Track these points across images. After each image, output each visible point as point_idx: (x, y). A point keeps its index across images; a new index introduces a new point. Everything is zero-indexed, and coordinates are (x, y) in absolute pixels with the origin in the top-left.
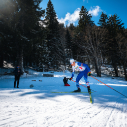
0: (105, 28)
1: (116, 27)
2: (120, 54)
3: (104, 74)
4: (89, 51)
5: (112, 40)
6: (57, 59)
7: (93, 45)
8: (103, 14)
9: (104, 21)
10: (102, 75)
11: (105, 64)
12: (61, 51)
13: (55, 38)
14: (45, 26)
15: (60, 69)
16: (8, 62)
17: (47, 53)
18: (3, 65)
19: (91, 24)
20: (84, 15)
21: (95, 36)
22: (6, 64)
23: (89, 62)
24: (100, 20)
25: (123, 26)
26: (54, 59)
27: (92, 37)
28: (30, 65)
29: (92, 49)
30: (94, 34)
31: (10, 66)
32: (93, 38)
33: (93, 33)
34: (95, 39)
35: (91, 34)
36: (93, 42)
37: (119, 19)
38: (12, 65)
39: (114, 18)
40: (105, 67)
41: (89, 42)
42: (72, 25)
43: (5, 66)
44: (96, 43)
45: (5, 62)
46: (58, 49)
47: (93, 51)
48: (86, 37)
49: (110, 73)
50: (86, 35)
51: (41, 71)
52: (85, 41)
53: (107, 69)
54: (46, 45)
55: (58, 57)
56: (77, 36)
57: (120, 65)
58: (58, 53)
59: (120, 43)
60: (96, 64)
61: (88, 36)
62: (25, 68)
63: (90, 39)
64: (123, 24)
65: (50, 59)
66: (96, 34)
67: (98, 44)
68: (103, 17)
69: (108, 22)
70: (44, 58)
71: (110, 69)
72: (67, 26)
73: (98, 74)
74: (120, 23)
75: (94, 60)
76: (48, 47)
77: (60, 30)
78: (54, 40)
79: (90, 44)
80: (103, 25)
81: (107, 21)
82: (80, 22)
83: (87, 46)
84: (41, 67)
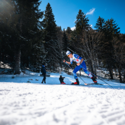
0: (101, 32)
1: (112, 31)
2: (116, 57)
3: (99, 77)
4: (85, 54)
5: (108, 43)
6: (54, 61)
7: (90, 48)
8: (100, 18)
9: (101, 25)
11: (101, 67)
12: (58, 53)
13: (52, 40)
14: (43, 28)
15: (56, 71)
16: (5, 63)
17: (45, 54)
19: (87, 28)
20: (81, 19)
21: (91, 39)
22: (3, 64)
24: (97, 24)
25: (118, 30)
26: (51, 61)
27: (88, 40)
28: (27, 66)
29: (88, 52)
31: (7, 67)
33: (89, 36)
34: (91, 42)
36: (89, 45)
37: (115, 23)
38: (9, 66)
39: (110, 22)
40: (101, 70)
41: (86, 45)
42: (69, 28)
43: (2, 67)
44: (92, 46)
45: (2, 63)
46: (55, 51)
47: (89, 54)
48: (83, 39)
49: (105, 76)
50: (82, 38)
51: (38, 72)
52: (82, 44)
53: (102, 72)
54: (43, 46)
55: (55, 59)
56: (74, 38)
57: (115, 68)
58: (55, 55)
59: (115, 47)
60: (92, 66)
62: (22, 69)
63: (87, 42)
64: (119, 28)
65: (47, 61)
66: (93, 38)
67: (95, 46)
68: (100, 21)
70: (42, 59)
71: (105, 72)
72: (64, 30)
74: (116, 27)
75: (90, 62)
76: (46, 49)
77: (57, 33)
78: (51, 42)
80: (99, 28)
81: (103, 25)
82: (78, 25)
83: (83, 49)
84: (38, 68)
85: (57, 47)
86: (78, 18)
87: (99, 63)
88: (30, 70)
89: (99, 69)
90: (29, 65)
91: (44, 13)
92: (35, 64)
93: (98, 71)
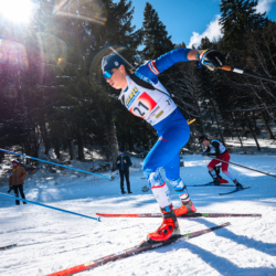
13: (172, 81)
15: (195, 148)
20: (234, 8)
22: (88, 153)
23: (267, 119)
32: (271, 57)
33: (267, 44)
35: (262, 47)
38: (98, 153)
45: (85, 149)
46: (183, 105)
48: (249, 59)
61: (254, 56)
63: (262, 61)
79: (263, 72)
82: (227, 26)
85: (186, 95)
86: (224, 9)
90: (135, 146)
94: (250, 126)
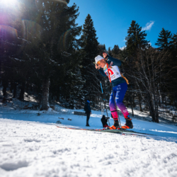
0: (165, 50)
3: (163, 119)
4: (140, 84)
5: (176, 67)
6: (94, 93)
7: (148, 74)
8: (163, 31)
9: (165, 40)
10: (160, 121)
11: (165, 104)
13: (92, 64)
14: (80, 48)
15: (97, 107)
16: (30, 94)
17: (81, 84)
18: (23, 98)
19: (144, 45)
20: (135, 33)
21: (150, 62)
22: (27, 96)
23: (140, 99)
24: (159, 40)
26: (91, 93)
27: (146, 64)
28: (58, 100)
29: (145, 80)
30: (150, 60)
31: (32, 99)
32: (148, 65)
33: (147, 58)
34: (150, 67)
35: (145, 59)
36: (146, 71)
38: (34, 98)
40: (166, 108)
41: (142, 71)
42: (116, 47)
43: (26, 99)
44: (151, 72)
45: (26, 94)
46: (96, 80)
47: (146, 84)
48: (137, 63)
49: (173, 118)
50: (137, 60)
51: (72, 107)
52: (136, 69)
53: (168, 112)
54: (79, 73)
55: (96, 90)
56: (124, 61)
58: (96, 85)
60: (151, 103)
61: (140, 62)
62: (50, 103)
63: (143, 66)
65: (85, 92)
66: (152, 60)
67: (155, 72)
68: (165, 35)
69: (171, 42)
70: (77, 90)
71: (173, 112)
72: (109, 49)
73: (153, 118)
75: (148, 97)
76: (83, 76)
77: (100, 53)
78: (91, 67)
79: (143, 73)
80: (163, 46)
81: (169, 40)
82: (130, 42)
83: (137, 76)
84: (72, 102)
86: (130, 32)
87: (163, 97)
88: (60, 105)
89: (163, 108)
90: (60, 98)
91: (83, 28)
92: (68, 97)
93: (161, 110)
94: (131, 101)
